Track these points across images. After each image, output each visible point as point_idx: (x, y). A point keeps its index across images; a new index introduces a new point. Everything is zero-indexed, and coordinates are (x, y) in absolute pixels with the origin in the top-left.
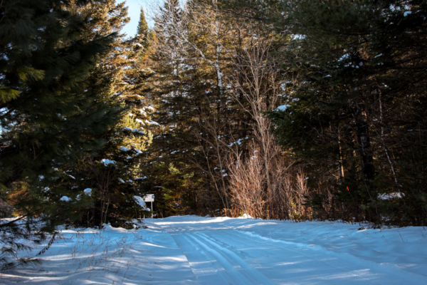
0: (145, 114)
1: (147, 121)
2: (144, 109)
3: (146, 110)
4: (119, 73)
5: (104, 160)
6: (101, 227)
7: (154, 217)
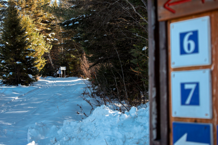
0: (51, 36)
1: (52, 39)
2: (51, 34)
3: (52, 35)
4: (39, 20)
5: (17, 62)
6: (17, 85)
7: (66, 77)
